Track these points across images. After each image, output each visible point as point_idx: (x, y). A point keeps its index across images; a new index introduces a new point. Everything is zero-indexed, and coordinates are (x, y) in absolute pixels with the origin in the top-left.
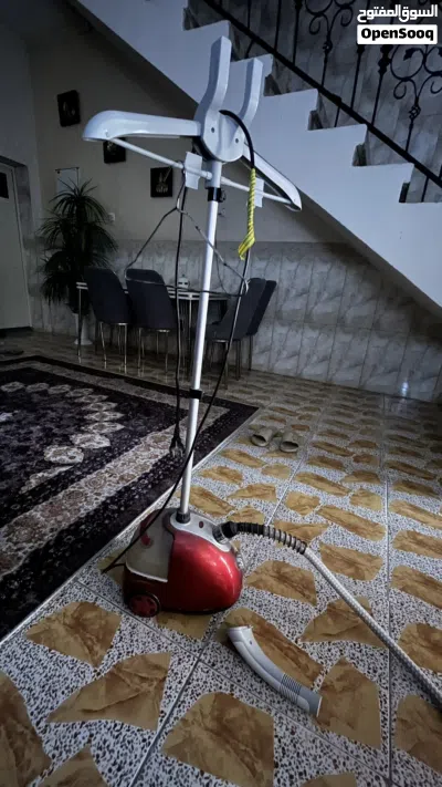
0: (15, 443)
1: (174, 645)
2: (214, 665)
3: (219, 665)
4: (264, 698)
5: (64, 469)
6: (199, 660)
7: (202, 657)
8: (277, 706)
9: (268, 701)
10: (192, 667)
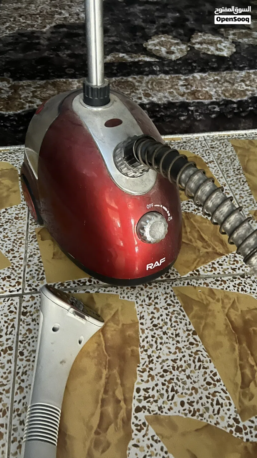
0: (138, 22)
1: (22, 262)
2: (24, 314)
3: (29, 319)
4: (17, 398)
5: (148, 59)
6: (21, 296)
7: (27, 297)
8: (16, 422)
9: (16, 406)
10: (8, 293)
